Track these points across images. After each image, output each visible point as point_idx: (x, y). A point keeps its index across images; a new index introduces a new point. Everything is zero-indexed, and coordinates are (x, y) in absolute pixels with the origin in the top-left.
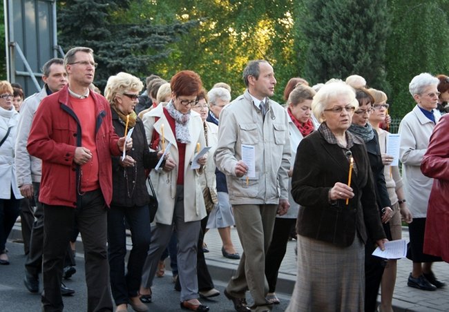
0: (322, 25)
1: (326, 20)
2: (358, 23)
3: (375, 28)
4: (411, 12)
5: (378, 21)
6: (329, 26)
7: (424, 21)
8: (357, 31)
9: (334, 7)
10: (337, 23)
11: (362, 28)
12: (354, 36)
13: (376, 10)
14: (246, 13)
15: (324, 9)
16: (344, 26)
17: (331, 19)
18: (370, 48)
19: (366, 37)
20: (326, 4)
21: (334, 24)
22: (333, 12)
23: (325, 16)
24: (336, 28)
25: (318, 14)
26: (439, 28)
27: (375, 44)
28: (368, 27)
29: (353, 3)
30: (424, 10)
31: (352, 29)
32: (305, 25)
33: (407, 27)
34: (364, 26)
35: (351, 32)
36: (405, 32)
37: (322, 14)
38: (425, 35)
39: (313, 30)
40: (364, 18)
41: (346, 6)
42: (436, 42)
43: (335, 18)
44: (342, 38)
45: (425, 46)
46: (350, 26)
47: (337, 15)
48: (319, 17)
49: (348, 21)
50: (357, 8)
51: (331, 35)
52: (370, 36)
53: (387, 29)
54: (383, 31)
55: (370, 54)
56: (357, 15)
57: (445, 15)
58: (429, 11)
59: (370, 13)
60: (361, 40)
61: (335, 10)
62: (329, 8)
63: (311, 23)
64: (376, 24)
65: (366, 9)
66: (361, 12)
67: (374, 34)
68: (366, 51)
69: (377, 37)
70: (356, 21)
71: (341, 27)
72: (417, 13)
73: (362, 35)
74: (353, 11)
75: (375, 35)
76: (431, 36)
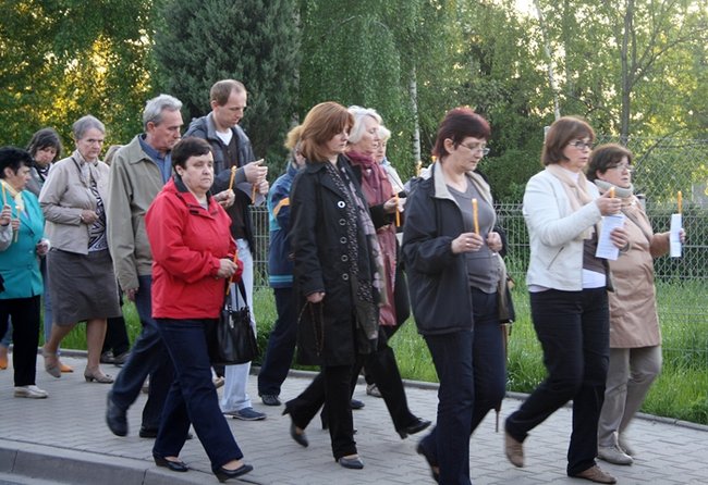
0: (189, 49)
1: (195, 40)
2: (248, 46)
3: (274, 54)
4: (338, 29)
5: (279, 43)
6: (201, 50)
7: (358, 42)
8: (245, 58)
9: (207, 19)
10: (213, 45)
11: (253, 53)
12: (240, 66)
13: (276, 26)
14: (70, 28)
15: (192, 23)
16: (225, 50)
17: (204, 38)
18: (268, 85)
19: (260, 69)
20: (196, 13)
21: (208, 46)
22: (206, 26)
23: (194, 34)
24: (212, 53)
25: (183, 31)
26: (382, 54)
27: (276, 79)
28: (264, 52)
29: (238, 14)
30: (359, 26)
31: (238, 55)
32: (161, 49)
33: (332, 52)
34: (258, 50)
35: (237, 60)
36: (330, 61)
37: (189, 31)
38: (361, 65)
39: (175, 57)
40: (256, 38)
41: (227, 17)
42: (377, 76)
43: (210, 38)
44: (221, 69)
45: (360, 83)
46: (234, 50)
47: (214, 33)
48: (184, 36)
49: (231, 42)
50: (245, 20)
51: (203, 64)
52: (266, 66)
53: (293, 56)
54: (287, 58)
55: (266, 95)
56: (246, 33)
57: (391, 35)
58: (365, 27)
59: (267, 29)
60: (252, 73)
61: (209, 24)
62: (200, 21)
63: (171, 45)
64: (276, 47)
65: (259, 24)
66: (252, 29)
67: (272, 63)
68: (260, 90)
69: (277, 69)
70: (244, 42)
71: (220, 51)
72: (348, 32)
73: (253, 64)
74: (239, 27)
75: (275, 65)
76: (370, 67)
